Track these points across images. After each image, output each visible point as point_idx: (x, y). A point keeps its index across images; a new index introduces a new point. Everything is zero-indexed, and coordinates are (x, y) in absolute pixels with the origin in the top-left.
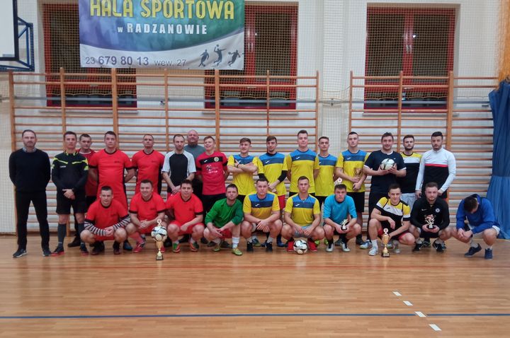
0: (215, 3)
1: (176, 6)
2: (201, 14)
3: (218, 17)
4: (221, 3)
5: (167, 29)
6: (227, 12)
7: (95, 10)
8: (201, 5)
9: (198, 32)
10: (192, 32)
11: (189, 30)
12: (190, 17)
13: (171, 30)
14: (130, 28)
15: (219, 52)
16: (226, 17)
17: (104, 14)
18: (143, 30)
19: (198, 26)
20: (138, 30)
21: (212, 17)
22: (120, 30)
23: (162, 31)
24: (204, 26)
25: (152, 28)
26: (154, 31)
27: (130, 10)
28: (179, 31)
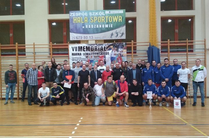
0: (115, 17)
1: (102, 18)
2: (111, 21)
3: (116, 21)
4: (118, 17)
5: (99, 26)
6: (119, 20)
7: (75, 21)
8: (110, 18)
9: (110, 27)
10: (107, 27)
11: (107, 26)
12: (107, 22)
13: (100, 26)
14: (87, 27)
15: (117, 33)
16: (119, 21)
17: (78, 22)
18: (91, 27)
19: (110, 25)
20: (90, 27)
21: (114, 21)
22: (83, 27)
23: (98, 27)
24: (112, 25)
25: (94, 26)
26: (95, 27)
27: (87, 21)
28: (103, 27)
